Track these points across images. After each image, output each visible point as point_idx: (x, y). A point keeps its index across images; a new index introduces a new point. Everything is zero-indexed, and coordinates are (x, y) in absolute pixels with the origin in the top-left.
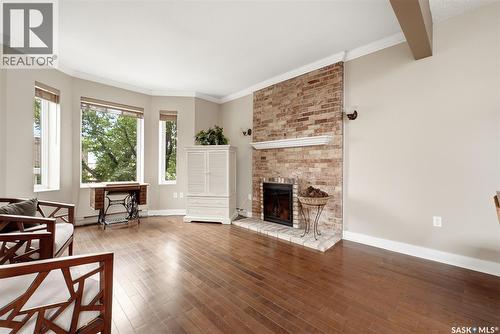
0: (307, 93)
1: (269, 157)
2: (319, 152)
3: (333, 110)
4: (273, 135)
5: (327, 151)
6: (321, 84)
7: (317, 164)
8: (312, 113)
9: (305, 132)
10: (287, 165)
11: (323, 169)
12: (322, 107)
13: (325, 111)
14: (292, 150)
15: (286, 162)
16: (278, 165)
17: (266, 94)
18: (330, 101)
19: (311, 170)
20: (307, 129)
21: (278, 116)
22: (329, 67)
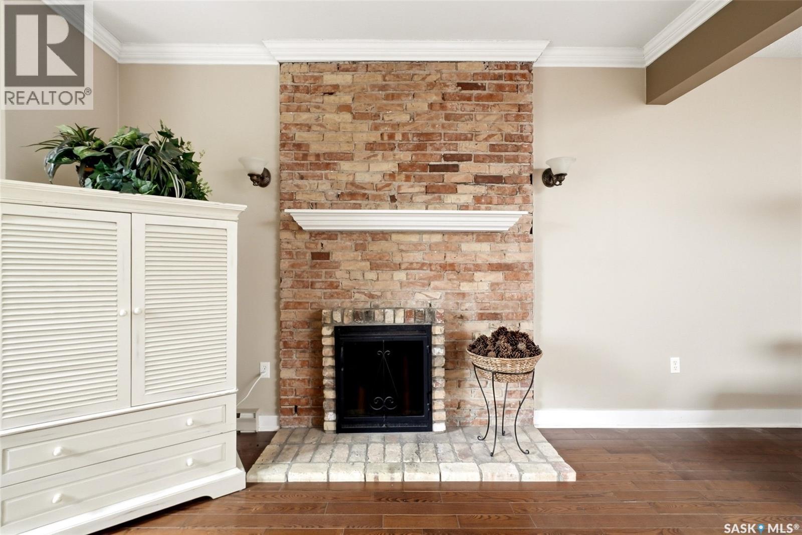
0: (454, 106)
1: (341, 253)
2: (485, 247)
3: (515, 160)
4: (352, 195)
5: (502, 246)
6: (490, 97)
7: (478, 275)
8: (468, 158)
9: (450, 198)
10: (400, 276)
11: (494, 286)
12: (493, 147)
13: (499, 159)
14: (414, 239)
15: (399, 267)
16: (371, 275)
17: (330, 79)
18: (509, 138)
19: (465, 287)
20: (455, 191)
21: (371, 147)
22: (508, 65)
